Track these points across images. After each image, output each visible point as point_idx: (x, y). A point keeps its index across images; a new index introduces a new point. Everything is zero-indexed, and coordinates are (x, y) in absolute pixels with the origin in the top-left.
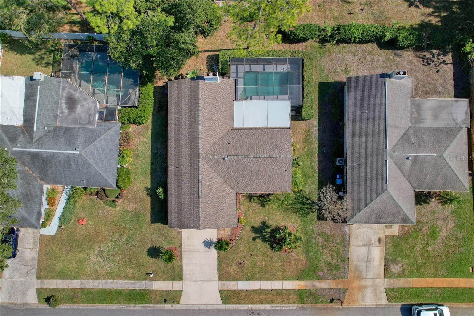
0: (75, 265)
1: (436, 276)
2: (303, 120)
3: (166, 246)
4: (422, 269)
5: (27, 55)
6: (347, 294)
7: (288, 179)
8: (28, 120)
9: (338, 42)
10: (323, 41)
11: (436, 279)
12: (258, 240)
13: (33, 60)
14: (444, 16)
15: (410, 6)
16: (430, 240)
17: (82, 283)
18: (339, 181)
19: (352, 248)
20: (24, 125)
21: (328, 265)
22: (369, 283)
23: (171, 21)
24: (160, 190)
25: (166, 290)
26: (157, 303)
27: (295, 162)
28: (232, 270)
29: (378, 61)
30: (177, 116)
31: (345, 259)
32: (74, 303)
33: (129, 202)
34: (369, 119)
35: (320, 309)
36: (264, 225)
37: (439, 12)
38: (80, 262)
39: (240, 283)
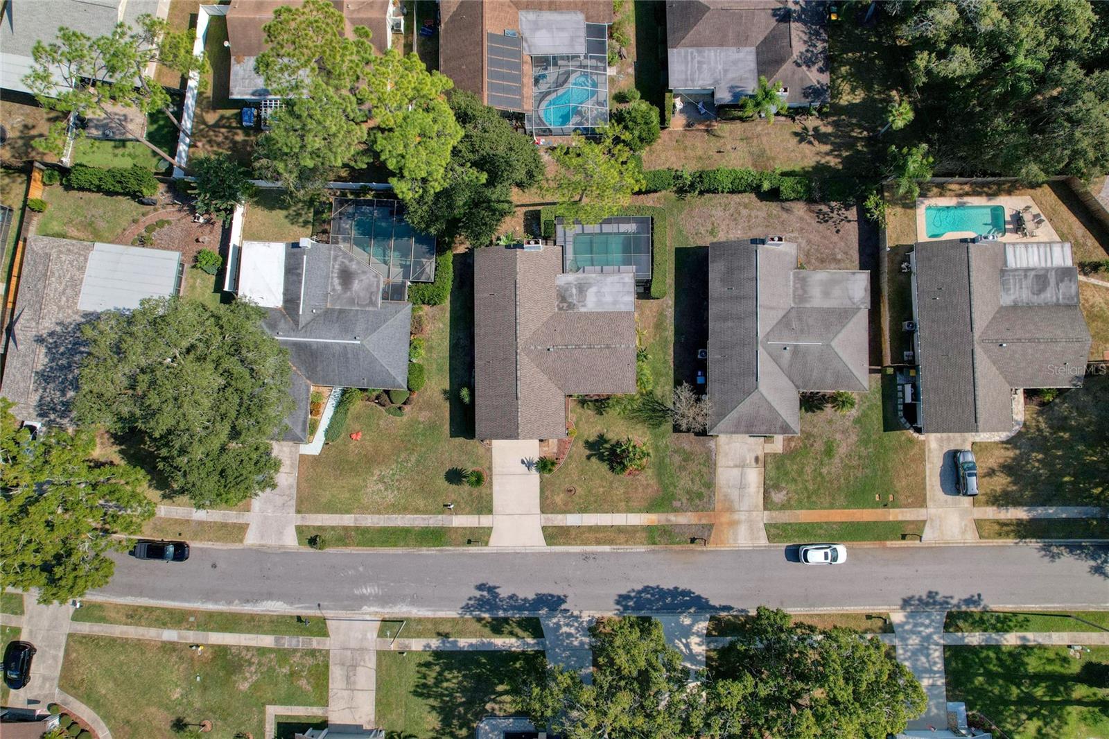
0: (347, 495)
1: (832, 507)
2: (654, 299)
3: (470, 468)
4: (814, 498)
5: (278, 211)
6: (714, 532)
7: (631, 375)
8: (291, 300)
9: (701, 193)
10: (681, 191)
11: (832, 511)
12: (593, 459)
13: (287, 217)
14: (847, 156)
15: (800, 142)
16: (826, 460)
17: (356, 520)
18: (700, 380)
19: (720, 471)
20: (285, 307)
21: (688, 493)
22: (742, 516)
23: (484, 177)
24: (465, 393)
25: (471, 528)
26: (459, 545)
27: (641, 356)
28: (559, 499)
29: (757, 217)
30: (487, 295)
31: (710, 485)
32: (346, 545)
33: (421, 409)
34: (737, 298)
35: (677, 552)
36: (602, 439)
37: (840, 150)
38: (355, 490)
39: (569, 516)
